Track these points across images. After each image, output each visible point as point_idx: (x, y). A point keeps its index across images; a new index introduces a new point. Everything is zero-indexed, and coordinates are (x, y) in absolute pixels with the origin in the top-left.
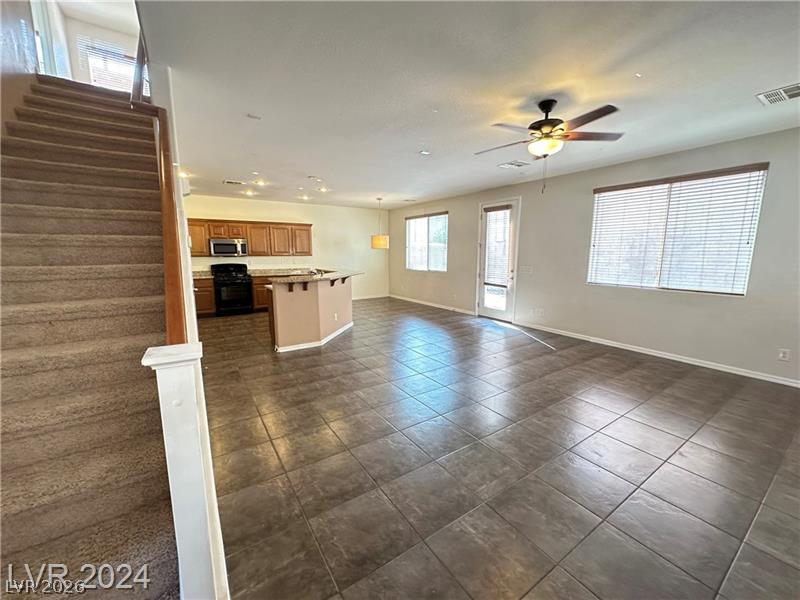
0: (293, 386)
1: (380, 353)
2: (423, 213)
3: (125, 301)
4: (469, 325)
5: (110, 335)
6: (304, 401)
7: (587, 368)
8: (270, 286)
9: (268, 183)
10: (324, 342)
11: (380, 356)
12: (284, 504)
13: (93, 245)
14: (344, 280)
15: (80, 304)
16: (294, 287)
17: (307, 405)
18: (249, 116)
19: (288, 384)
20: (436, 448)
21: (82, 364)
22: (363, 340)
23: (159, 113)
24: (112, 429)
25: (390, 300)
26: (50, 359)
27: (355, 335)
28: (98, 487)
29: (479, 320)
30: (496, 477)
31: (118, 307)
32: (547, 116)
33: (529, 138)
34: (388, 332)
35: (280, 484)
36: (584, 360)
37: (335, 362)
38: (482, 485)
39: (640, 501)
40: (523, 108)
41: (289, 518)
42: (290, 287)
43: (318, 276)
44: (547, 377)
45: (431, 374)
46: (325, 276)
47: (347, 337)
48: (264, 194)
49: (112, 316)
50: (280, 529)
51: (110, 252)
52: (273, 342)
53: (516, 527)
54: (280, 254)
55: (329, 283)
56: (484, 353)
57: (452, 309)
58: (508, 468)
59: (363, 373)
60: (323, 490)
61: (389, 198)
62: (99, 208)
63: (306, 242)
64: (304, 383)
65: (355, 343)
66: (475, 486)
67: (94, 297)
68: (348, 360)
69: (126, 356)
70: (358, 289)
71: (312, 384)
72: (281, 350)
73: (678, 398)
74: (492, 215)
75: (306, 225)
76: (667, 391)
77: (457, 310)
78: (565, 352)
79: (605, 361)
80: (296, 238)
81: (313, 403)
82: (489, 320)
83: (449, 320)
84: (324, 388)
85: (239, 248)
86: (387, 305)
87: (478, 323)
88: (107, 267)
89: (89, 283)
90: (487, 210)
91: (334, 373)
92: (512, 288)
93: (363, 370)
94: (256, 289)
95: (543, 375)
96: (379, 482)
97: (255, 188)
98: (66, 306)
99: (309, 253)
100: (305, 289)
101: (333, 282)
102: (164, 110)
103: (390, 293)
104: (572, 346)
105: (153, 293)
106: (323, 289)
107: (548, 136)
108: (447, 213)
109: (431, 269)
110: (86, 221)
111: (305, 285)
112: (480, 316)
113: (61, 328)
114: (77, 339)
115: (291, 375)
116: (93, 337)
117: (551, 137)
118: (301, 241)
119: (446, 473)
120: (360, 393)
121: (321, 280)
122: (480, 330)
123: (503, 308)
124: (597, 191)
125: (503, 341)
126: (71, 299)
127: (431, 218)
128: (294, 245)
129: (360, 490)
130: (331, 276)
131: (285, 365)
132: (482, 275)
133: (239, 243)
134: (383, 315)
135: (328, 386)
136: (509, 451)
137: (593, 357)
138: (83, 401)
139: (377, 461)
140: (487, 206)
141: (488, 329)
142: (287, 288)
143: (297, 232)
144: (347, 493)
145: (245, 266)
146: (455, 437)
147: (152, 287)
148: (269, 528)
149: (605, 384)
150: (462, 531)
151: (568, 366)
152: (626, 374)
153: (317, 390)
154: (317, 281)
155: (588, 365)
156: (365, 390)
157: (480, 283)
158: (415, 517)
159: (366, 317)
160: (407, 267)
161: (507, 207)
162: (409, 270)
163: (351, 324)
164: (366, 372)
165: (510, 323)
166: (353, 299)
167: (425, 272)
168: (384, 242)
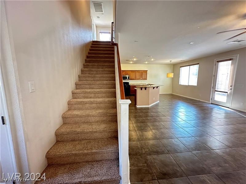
0: (142, 117)
1: (169, 112)
3: (108, 90)
4: (206, 107)
5: (104, 97)
6: (144, 122)
8: (136, 88)
9: (137, 59)
10: (150, 106)
11: (169, 113)
12: (140, 149)
13: (102, 77)
14: (157, 87)
15: (100, 90)
16: (143, 89)
17: (145, 123)
18: (135, 41)
19: (140, 117)
20: (192, 148)
21: (100, 103)
22: (162, 107)
23: (116, 45)
24: (105, 118)
25: (172, 95)
26: (95, 101)
27: (159, 105)
28: (103, 130)
30: (221, 166)
31: (106, 91)
34: (171, 105)
35: (139, 143)
37: (154, 112)
38: (214, 167)
41: (142, 153)
42: (141, 89)
43: (150, 86)
46: (151, 86)
47: (157, 105)
48: (135, 63)
49: (105, 93)
50: (139, 155)
51: (105, 78)
52: (136, 104)
54: (138, 79)
55: (153, 88)
56: (214, 118)
57: (198, 100)
58: (227, 165)
60: (151, 149)
61: (174, 61)
62: (102, 69)
63: (145, 76)
64: (144, 117)
65: (159, 108)
66: (210, 166)
67: (102, 89)
68: (158, 112)
69: (108, 102)
70: (161, 91)
71: (147, 118)
72: (138, 106)
74: (221, 63)
75: (146, 71)
77: (200, 100)
80: (143, 74)
81: (147, 123)
82: (216, 106)
83: (197, 104)
84: (151, 119)
85: (128, 78)
86: (171, 96)
87: (211, 106)
88: (104, 82)
89: (101, 85)
90: (218, 62)
91: (153, 115)
92: (230, 93)
94: (131, 89)
96: (170, 152)
97: (133, 61)
98: (98, 90)
99: (146, 79)
100: (146, 89)
101: (154, 88)
102: (117, 44)
103: (172, 92)
105: (112, 88)
106: (151, 90)
108: (198, 64)
109: (190, 84)
110: (101, 72)
111: (146, 88)
112: (212, 104)
113: (97, 95)
114: (99, 98)
115: (141, 114)
116: (101, 97)
118: (144, 75)
119: (196, 157)
120: (162, 123)
121: (150, 87)
122: (212, 109)
123: (225, 102)
126: (98, 89)
127: (191, 66)
128: (142, 77)
129: (163, 153)
130: (154, 86)
131: (139, 111)
132: (214, 88)
133: (127, 76)
134: (169, 99)
135: (152, 119)
136: (228, 158)
138: (101, 111)
139: (169, 146)
140: (218, 60)
141: (216, 109)
142: (140, 89)
143: (143, 73)
144: (159, 152)
145: (128, 83)
146: (200, 146)
147: (112, 87)
148: (136, 154)
150: (204, 180)
153: (148, 120)
154: (149, 87)
156: (164, 122)
157: (213, 91)
158: (183, 168)
159: (163, 100)
160: (180, 84)
161: (230, 60)
162: (180, 85)
163: (159, 101)
164: (164, 117)
165: (229, 108)
166: (160, 94)
167: (187, 86)
168: (171, 75)
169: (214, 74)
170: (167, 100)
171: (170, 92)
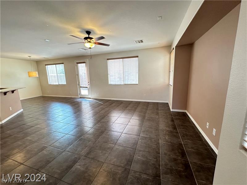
2: (53, 63)
4: (77, 101)
7: (111, 107)
10: (4, 121)
14: (13, 91)
20: (65, 146)
25: (43, 97)
27: (25, 114)
29: (80, 99)
32: (89, 36)
33: (84, 42)
34: (43, 110)
36: (110, 105)
38: (82, 151)
39: (123, 136)
40: (81, 32)
44: (101, 112)
45: (63, 121)
47: (20, 116)
53: (93, 159)
55: (3, 94)
56: (83, 109)
57: (70, 97)
58: (90, 142)
59: (29, 130)
65: (25, 118)
66: (80, 152)
68: (20, 126)
73: (130, 109)
74: (79, 65)
76: (127, 108)
77: (72, 97)
78: (105, 104)
79: (115, 104)
83: (69, 101)
90: (78, 63)
92: (89, 88)
93: (29, 128)
95: (100, 112)
96: (40, 170)
101: (6, 93)
103: (43, 94)
104: (107, 102)
107: (90, 42)
108: (63, 63)
109: (60, 84)
112: (80, 98)
117: (91, 42)
120: (28, 138)
122: (81, 102)
123: (88, 94)
124: (108, 59)
125: (88, 104)
127: (57, 65)
130: (4, 90)
132: (79, 85)
134: (39, 103)
137: (112, 104)
141: (83, 101)
149: (115, 110)
150: (76, 169)
151: (106, 108)
152: (119, 106)
155: (111, 106)
157: (79, 87)
159: (30, 106)
160: (49, 83)
161: (84, 63)
162: (50, 85)
163: (22, 110)
164: (32, 128)
165: (90, 98)
166: (21, 99)
167: (57, 85)
168: (36, 74)
169: (76, 74)
170: (37, 105)
171: (39, 94)
